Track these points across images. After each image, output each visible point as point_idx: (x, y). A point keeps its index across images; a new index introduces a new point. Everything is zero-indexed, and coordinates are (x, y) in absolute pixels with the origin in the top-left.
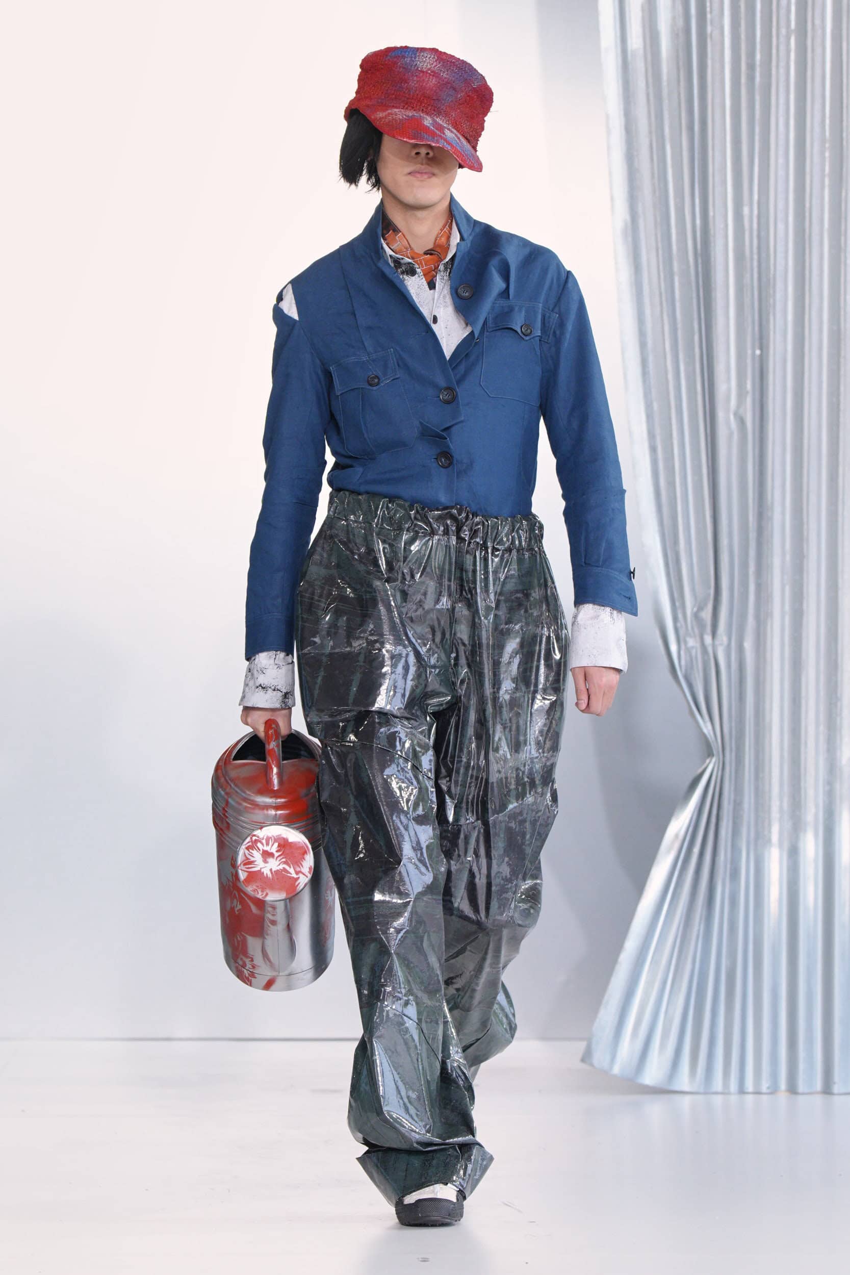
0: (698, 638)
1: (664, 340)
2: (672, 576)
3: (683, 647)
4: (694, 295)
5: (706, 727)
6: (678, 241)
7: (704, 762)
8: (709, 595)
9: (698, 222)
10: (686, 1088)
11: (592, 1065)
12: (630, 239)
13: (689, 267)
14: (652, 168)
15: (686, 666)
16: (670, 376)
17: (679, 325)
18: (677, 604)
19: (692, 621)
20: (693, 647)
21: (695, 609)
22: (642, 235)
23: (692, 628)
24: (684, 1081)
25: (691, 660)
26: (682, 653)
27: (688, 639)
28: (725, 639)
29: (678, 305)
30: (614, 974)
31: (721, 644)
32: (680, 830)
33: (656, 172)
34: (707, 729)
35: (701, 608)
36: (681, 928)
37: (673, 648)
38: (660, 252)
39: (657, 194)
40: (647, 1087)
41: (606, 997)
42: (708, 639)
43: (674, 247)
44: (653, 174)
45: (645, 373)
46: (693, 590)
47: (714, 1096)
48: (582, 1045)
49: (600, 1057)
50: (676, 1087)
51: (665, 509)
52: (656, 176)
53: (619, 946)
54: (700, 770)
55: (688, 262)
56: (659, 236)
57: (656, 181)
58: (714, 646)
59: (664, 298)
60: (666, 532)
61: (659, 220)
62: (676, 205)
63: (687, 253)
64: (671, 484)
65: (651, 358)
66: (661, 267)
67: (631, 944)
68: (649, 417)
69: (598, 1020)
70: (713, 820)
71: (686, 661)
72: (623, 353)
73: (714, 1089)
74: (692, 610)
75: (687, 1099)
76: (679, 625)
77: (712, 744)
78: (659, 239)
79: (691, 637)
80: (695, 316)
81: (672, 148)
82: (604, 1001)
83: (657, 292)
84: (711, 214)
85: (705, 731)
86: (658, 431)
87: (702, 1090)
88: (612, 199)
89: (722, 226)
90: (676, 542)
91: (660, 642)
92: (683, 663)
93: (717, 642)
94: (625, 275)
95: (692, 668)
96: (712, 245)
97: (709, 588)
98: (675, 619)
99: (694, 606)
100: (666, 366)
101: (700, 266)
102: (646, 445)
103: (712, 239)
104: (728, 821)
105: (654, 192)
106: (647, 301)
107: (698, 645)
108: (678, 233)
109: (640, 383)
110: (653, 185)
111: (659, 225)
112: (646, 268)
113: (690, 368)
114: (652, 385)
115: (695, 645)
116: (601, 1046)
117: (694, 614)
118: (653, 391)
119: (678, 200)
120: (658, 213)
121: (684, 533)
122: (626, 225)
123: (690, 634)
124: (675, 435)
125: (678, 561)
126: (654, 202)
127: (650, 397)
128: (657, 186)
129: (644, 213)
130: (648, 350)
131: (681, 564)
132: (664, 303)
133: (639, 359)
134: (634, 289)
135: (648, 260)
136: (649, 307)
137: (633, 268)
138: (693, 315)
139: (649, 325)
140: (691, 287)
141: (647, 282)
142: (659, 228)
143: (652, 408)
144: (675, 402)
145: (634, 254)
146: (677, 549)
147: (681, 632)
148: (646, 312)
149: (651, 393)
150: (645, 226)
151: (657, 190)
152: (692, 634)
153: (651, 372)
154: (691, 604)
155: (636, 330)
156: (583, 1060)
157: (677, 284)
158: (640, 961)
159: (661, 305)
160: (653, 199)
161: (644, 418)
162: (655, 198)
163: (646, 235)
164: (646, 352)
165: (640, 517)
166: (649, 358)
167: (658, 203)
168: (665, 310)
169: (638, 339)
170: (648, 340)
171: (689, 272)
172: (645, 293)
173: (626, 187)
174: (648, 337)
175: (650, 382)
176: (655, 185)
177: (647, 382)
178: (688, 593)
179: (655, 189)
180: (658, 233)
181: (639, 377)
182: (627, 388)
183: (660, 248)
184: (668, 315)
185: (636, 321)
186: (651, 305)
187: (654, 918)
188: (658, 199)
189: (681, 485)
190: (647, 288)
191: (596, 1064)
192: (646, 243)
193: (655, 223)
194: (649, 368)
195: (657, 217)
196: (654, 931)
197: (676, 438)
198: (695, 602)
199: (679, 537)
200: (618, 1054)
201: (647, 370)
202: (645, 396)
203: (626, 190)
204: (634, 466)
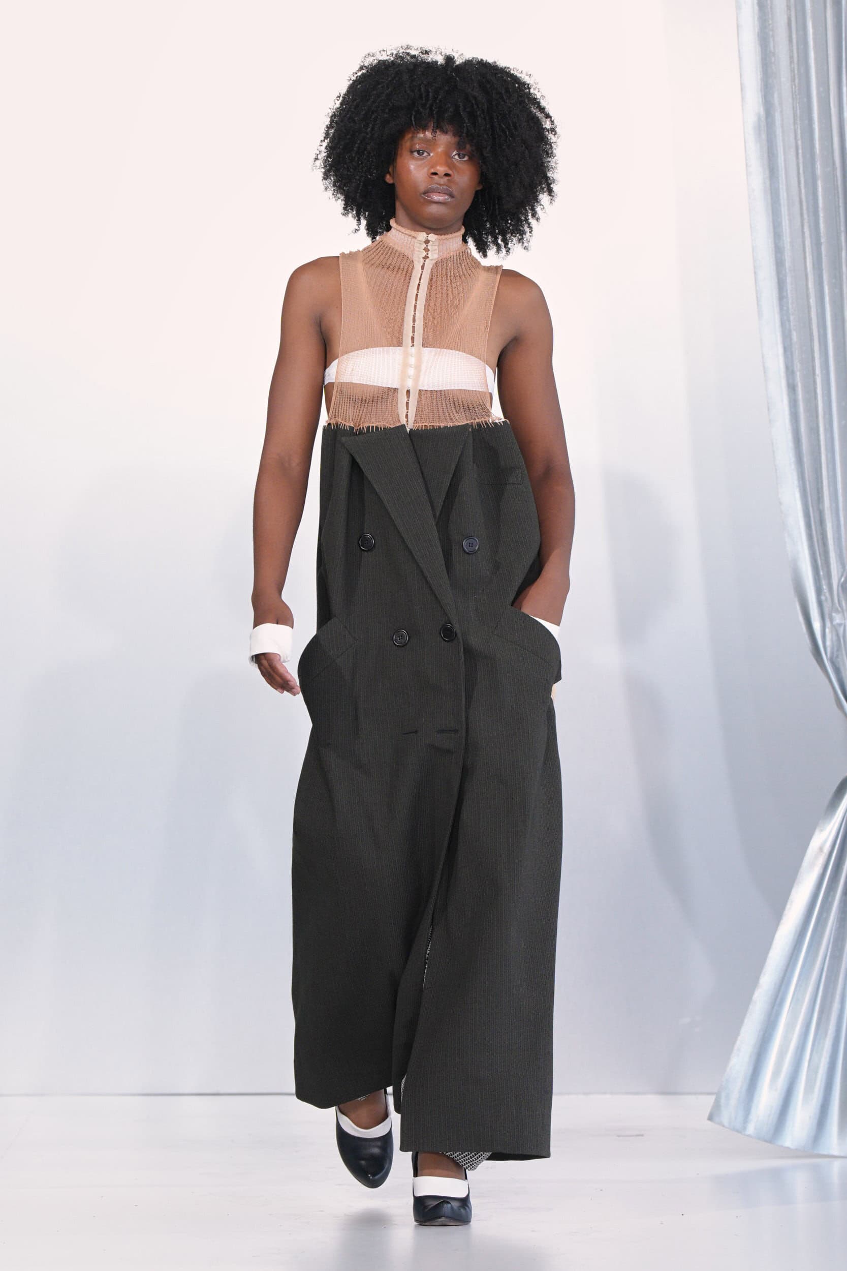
1: (805, 258)
2: (815, 539)
3: (828, 624)
6: (821, 139)
10: (835, 1152)
11: (724, 1126)
12: (764, 137)
13: (834, 168)
14: (791, 51)
15: (832, 648)
16: (812, 301)
17: (823, 240)
18: (821, 573)
19: (838, 596)
20: (840, 625)
21: (843, 579)
22: (779, 131)
23: (838, 599)
24: (833, 1142)
25: (839, 640)
26: (827, 630)
27: (834, 614)
29: (821, 214)
30: (748, 1015)
32: (825, 842)
33: (795, 55)
36: (828, 958)
37: (817, 626)
38: (800, 151)
39: (797, 81)
40: (788, 1148)
41: (738, 1043)
43: (817, 146)
44: (791, 57)
45: (782, 297)
46: (840, 556)
48: (709, 1100)
49: (728, 1114)
50: (825, 1153)
51: (806, 460)
52: (795, 60)
53: (754, 982)
55: (833, 163)
56: (799, 132)
57: (796, 67)
59: (805, 208)
60: (808, 486)
61: (798, 111)
62: (818, 93)
63: (833, 152)
64: (814, 430)
65: (789, 280)
66: (801, 171)
67: (768, 979)
68: (787, 349)
69: (728, 1070)
71: (832, 640)
72: (755, 273)
74: (840, 580)
75: (837, 1165)
76: (823, 598)
78: (799, 136)
79: (837, 611)
81: (814, 27)
82: (736, 1047)
83: (797, 199)
86: (797, 366)
88: (742, 89)
90: (819, 499)
91: (801, 619)
92: (828, 643)
94: (758, 179)
95: (839, 649)
98: (819, 592)
99: (842, 575)
100: (807, 289)
102: (784, 383)
105: (793, 80)
106: (784, 210)
108: (820, 130)
109: (777, 309)
110: (792, 71)
111: (798, 119)
112: (783, 172)
113: (837, 291)
114: (791, 311)
115: (843, 622)
116: (733, 1102)
117: (842, 586)
118: (792, 318)
119: (821, 89)
120: (797, 105)
121: (829, 486)
122: (759, 119)
123: (837, 609)
124: (818, 371)
125: (822, 522)
126: (792, 91)
127: (787, 326)
128: (796, 72)
129: (781, 104)
130: (785, 270)
131: (826, 525)
132: (805, 212)
133: (776, 280)
134: (769, 197)
135: (785, 160)
136: (787, 217)
137: (767, 172)
138: (840, 226)
139: (787, 239)
140: (838, 193)
141: (784, 187)
142: (798, 122)
143: (791, 339)
144: (819, 331)
145: (768, 153)
146: (821, 507)
147: (827, 606)
148: (784, 224)
149: (789, 321)
150: (782, 120)
151: (796, 76)
152: (839, 609)
153: (789, 295)
154: (838, 572)
155: (772, 246)
156: (710, 1118)
157: (820, 190)
158: (778, 1000)
159: (802, 215)
160: (792, 85)
161: (781, 351)
162: (793, 87)
163: (783, 132)
164: (784, 272)
165: (776, 469)
166: (786, 279)
167: (797, 91)
168: (806, 221)
169: (774, 256)
170: (786, 257)
171: (835, 176)
172: (782, 202)
173: (759, 73)
174: (786, 254)
175: (788, 308)
176: (794, 72)
177: (785, 308)
178: (835, 560)
179: (794, 76)
180: (797, 128)
181: (775, 302)
182: (760, 314)
183: (800, 147)
184: (810, 226)
185: (772, 235)
186: (789, 215)
187: (795, 946)
188: (797, 88)
189: (825, 429)
190: (785, 194)
191: (726, 1122)
192: (783, 140)
193: (794, 117)
194: (787, 290)
195: (796, 110)
196: (795, 965)
197: (820, 375)
198: (842, 570)
199: (822, 491)
200: (753, 1111)
201: (785, 294)
202: (783, 324)
203: (759, 77)
204: (769, 409)
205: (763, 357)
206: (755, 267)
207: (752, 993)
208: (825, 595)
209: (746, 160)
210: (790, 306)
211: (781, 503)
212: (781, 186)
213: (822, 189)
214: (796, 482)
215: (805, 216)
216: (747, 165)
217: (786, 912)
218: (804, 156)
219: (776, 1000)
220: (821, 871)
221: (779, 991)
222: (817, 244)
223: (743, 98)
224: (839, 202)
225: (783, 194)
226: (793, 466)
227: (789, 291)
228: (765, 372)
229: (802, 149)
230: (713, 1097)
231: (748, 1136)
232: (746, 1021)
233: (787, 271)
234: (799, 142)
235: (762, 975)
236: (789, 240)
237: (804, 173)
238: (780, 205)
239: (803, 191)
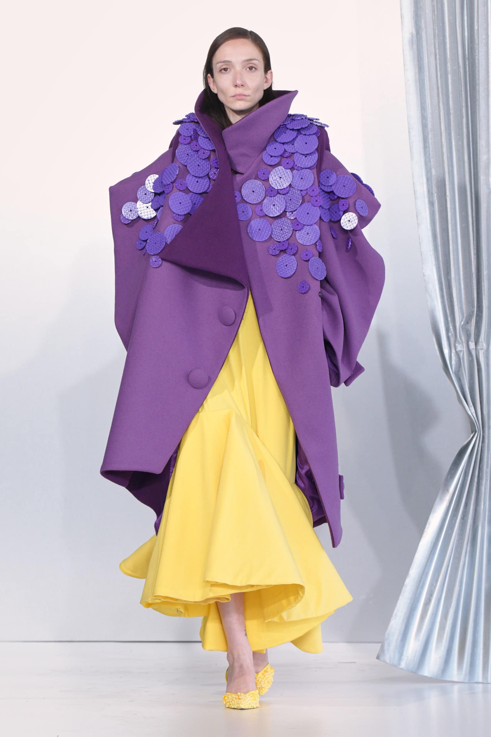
0: (465, 345)
1: (440, 123)
2: (445, 298)
3: (453, 351)
4: (463, 89)
5: (470, 410)
6: (450, 48)
7: (470, 436)
8: (473, 312)
9: (466, 34)
10: (455, 679)
11: (386, 663)
12: (415, 47)
13: (459, 67)
15: (456, 365)
16: (445, 150)
17: (451, 112)
18: (449, 319)
19: (460, 333)
20: (461, 351)
21: (463, 323)
22: (424, 44)
23: (460, 336)
24: (454, 673)
25: (460, 361)
26: (453, 355)
27: (457, 345)
28: (484, 345)
29: (451, 95)
30: (402, 593)
31: (482, 349)
34: (471, 411)
35: (468, 322)
36: (452, 559)
37: (446, 351)
38: (438, 56)
39: (436, 12)
40: (426, 677)
41: (395, 611)
42: (472, 345)
43: (448, 53)
45: (425, 147)
46: (461, 308)
47: (476, 685)
48: (378, 646)
49: (390, 655)
50: (449, 680)
54: (466, 443)
55: (458, 63)
56: (437, 44)
57: (435, 3)
58: (476, 349)
59: (440, 92)
60: (441, 265)
61: (437, 33)
63: (458, 57)
64: (445, 231)
65: (430, 136)
66: (438, 69)
67: (414, 572)
69: (389, 628)
70: (476, 479)
71: (456, 361)
72: (409, 132)
73: (476, 680)
74: (461, 323)
75: (456, 687)
76: (450, 334)
77: (475, 423)
78: (437, 47)
79: (459, 343)
80: (464, 104)
82: (394, 614)
83: (435, 86)
84: (476, 28)
85: (470, 413)
86: (435, 190)
87: (467, 681)
88: (402, 17)
89: (484, 37)
90: (448, 273)
91: (436, 347)
92: (453, 362)
93: (479, 348)
94: (411, 74)
95: (460, 366)
96: (477, 51)
97: (473, 307)
98: (447, 330)
99: (462, 321)
100: (442, 142)
101: (467, 67)
102: (426, 200)
103: (476, 47)
104: (486, 480)
105: (433, 12)
106: (427, 92)
107: (465, 349)
108: (450, 43)
109: (422, 154)
110: (433, 6)
111: (437, 36)
112: (427, 69)
113: (460, 143)
114: (431, 156)
115: (463, 349)
116: (392, 648)
117: (462, 327)
118: (432, 160)
119: (451, 18)
120: (436, 27)
121: (454, 266)
122: (412, 36)
123: (459, 341)
124: (448, 193)
125: (449, 287)
126: (433, 19)
127: (429, 165)
128: (435, 7)
129: (426, 27)
130: (428, 130)
131: (452, 289)
132: (440, 94)
133: (421, 136)
134: (418, 84)
135: (428, 62)
136: (429, 97)
137: (417, 69)
138: (462, 103)
139: (429, 111)
140: (461, 82)
141: (428, 79)
142: (437, 38)
143: (431, 173)
144: (448, 169)
145: (418, 58)
146: (449, 278)
147: (452, 340)
148: (427, 101)
149: (430, 162)
150: (427, 37)
151: (436, 9)
152: (460, 341)
153: (430, 147)
154: (459, 319)
155: (420, 115)
156: (378, 658)
157: (450, 81)
158: (421, 584)
159: (438, 96)
160: (433, 16)
161: (425, 180)
162: (434, 16)
163: (427, 44)
164: (427, 131)
165: (421, 254)
166: (428, 136)
167: (436, 20)
168: (441, 100)
169: (421, 121)
170: (428, 122)
171: (459, 72)
172: (426, 87)
173: (412, 8)
174: (428, 120)
175: (430, 154)
176: (434, 6)
177: (428, 154)
178: (457, 311)
179: (434, 9)
180: (436, 42)
181: (422, 150)
182: (412, 158)
183: (438, 54)
184: (443, 103)
185: (420, 108)
186: (430, 96)
187: (431, 552)
188: (436, 17)
189: (452, 231)
190: (428, 83)
191: (388, 661)
192: (427, 50)
193: (434, 35)
194: (429, 143)
195: (435, 30)
196: (431, 562)
197: (449, 196)
198: (462, 317)
199: (450, 269)
200: (405, 653)
201: (428, 145)
202: (426, 164)
203: (413, 10)
204: (417, 216)
205: (414, 184)
206: (409, 128)
207: (404, 580)
208: (451, 333)
209: (404, 61)
210: (431, 153)
211: (424, 275)
212: (425, 78)
213: (451, 80)
214: (434, 262)
215: (441, 97)
216: (404, 65)
217: (426, 530)
218: (439, 60)
219: (419, 585)
220: (448, 505)
221: (421, 578)
222: (448, 114)
223: (402, 23)
224: (461, 88)
225: (427, 83)
226: (432, 253)
227: (430, 144)
228: (415, 194)
229: (439, 55)
230: (380, 645)
231: (401, 669)
232: (400, 597)
233: (429, 131)
234: (437, 51)
235: (411, 569)
236: (430, 111)
237: (440, 69)
238: (425, 90)
239: (439, 81)
